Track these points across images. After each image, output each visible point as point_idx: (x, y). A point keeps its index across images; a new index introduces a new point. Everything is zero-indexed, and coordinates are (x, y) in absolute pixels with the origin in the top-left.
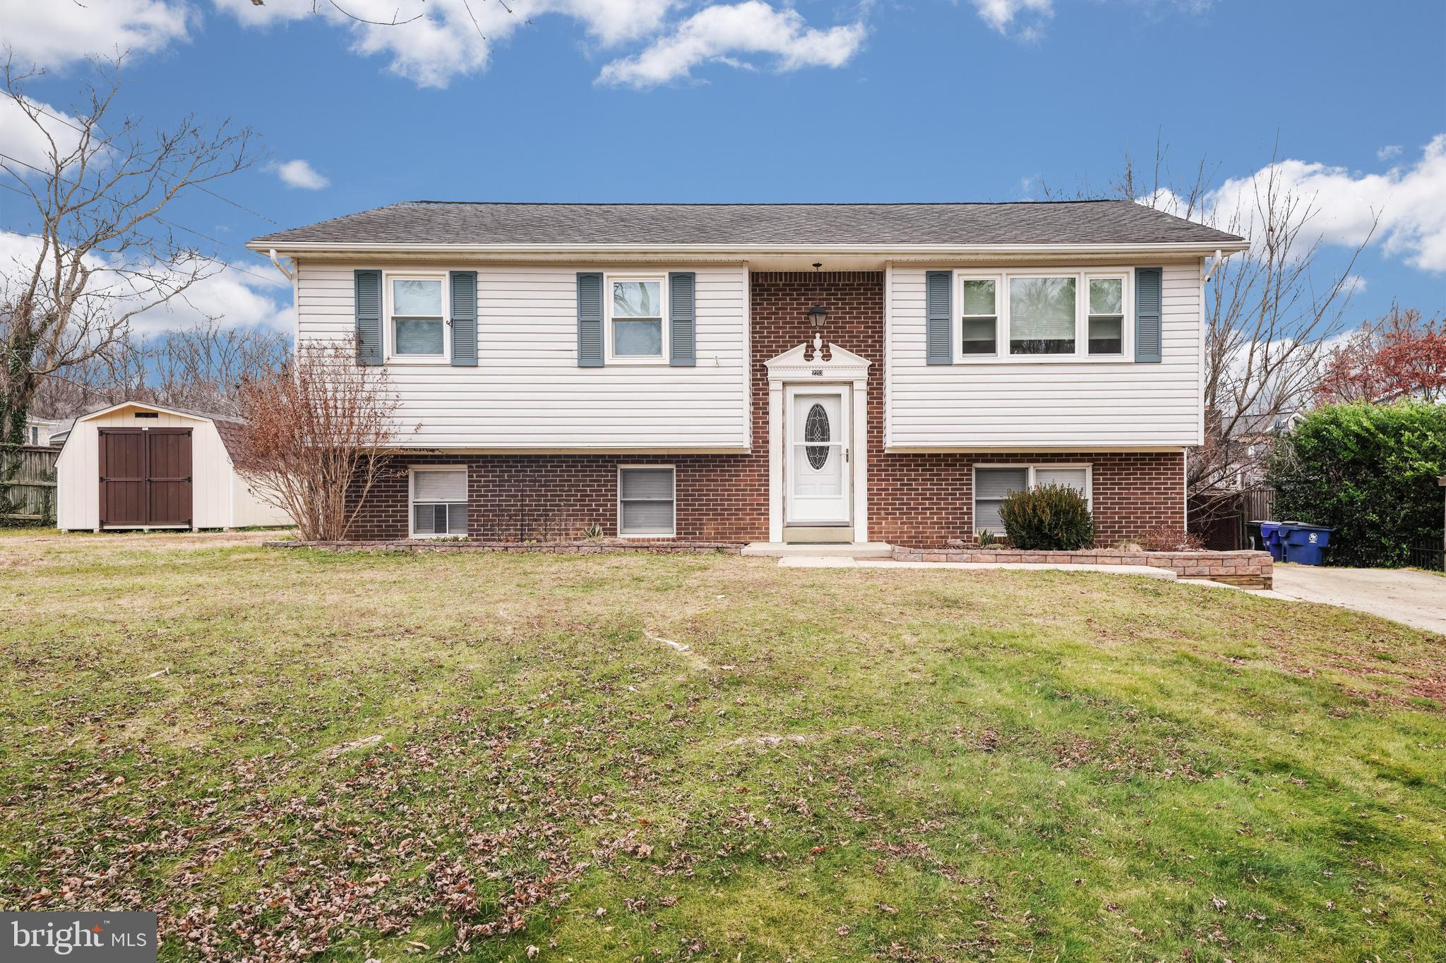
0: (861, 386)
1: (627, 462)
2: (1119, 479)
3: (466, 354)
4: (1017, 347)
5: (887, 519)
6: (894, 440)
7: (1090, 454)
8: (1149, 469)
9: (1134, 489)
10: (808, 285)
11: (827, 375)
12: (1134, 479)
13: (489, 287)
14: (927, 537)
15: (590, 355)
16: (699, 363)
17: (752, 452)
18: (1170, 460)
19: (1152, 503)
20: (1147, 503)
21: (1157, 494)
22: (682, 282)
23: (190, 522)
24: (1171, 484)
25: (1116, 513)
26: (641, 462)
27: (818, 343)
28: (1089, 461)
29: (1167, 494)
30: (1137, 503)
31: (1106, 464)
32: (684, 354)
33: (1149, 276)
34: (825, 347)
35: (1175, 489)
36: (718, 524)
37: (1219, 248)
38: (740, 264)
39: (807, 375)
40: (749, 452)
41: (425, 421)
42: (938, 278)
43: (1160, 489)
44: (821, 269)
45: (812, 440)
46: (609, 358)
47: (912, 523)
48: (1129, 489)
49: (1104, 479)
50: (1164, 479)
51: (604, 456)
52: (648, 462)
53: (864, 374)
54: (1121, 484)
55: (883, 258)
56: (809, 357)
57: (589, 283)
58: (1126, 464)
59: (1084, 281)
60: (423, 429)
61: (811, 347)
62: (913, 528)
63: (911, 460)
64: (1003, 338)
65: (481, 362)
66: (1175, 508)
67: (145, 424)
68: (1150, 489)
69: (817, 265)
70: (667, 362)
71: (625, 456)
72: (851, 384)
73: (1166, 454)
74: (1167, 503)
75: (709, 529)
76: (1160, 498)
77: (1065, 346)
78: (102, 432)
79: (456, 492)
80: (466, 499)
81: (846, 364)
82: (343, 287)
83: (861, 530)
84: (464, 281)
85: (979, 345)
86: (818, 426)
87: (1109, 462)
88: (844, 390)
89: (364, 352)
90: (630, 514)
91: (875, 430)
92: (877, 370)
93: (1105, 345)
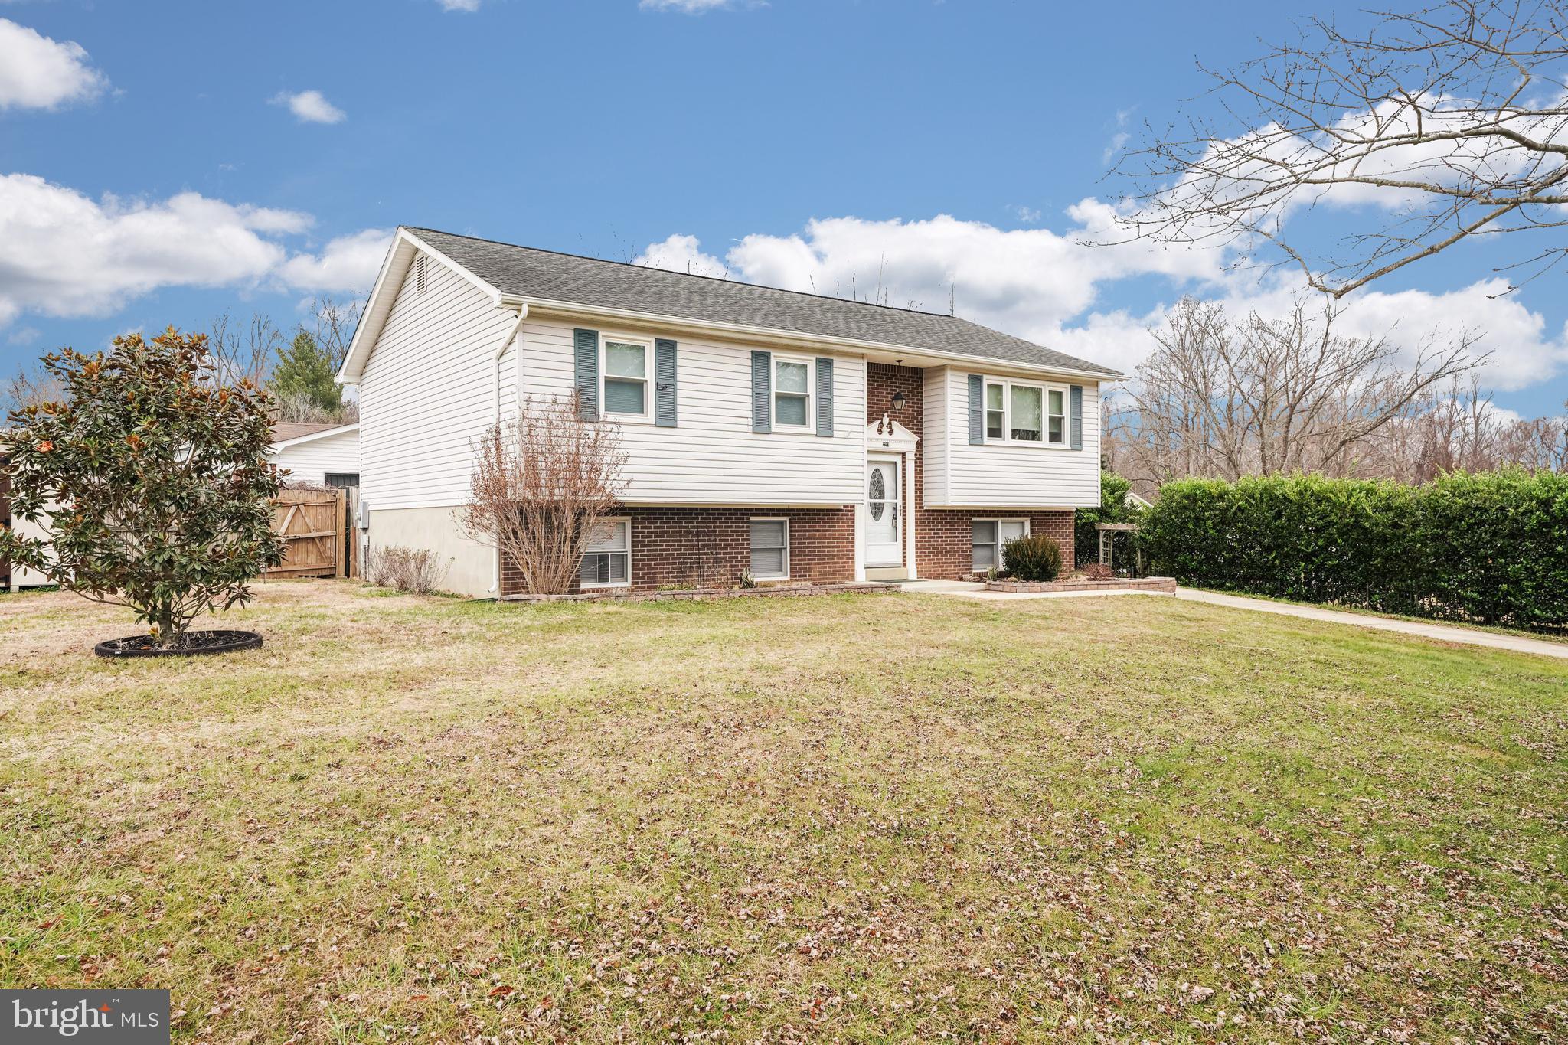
0: (911, 457)
1: (758, 515)
2: (1045, 529)
3: (667, 417)
4: (1016, 434)
6: (932, 502)
7: (1032, 512)
8: (1059, 522)
9: (1052, 536)
11: (893, 447)
13: (687, 355)
14: (948, 574)
15: (761, 425)
16: (836, 434)
18: (1068, 516)
21: (1063, 539)
22: (825, 365)
24: (1069, 532)
26: (768, 515)
27: (886, 420)
28: (1029, 516)
29: (1067, 539)
31: (1039, 519)
32: (826, 427)
35: (1071, 536)
36: (822, 568)
38: (862, 356)
41: (636, 477)
42: (975, 380)
43: (1064, 535)
44: (901, 364)
45: (875, 498)
48: (1050, 536)
49: (1038, 529)
50: (1066, 529)
51: (741, 509)
52: (774, 515)
53: (913, 447)
55: (944, 362)
56: (880, 431)
57: (760, 359)
58: (1048, 518)
59: (1046, 388)
60: (632, 485)
61: (882, 424)
62: (941, 567)
63: (939, 515)
64: (1008, 428)
65: (679, 424)
68: (1059, 536)
69: (899, 361)
70: (814, 432)
71: (757, 510)
72: (904, 454)
73: (1066, 512)
74: (1067, 545)
75: (815, 573)
76: (1064, 542)
77: (1034, 435)
79: (615, 541)
80: (628, 549)
81: (903, 438)
82: (561, 345)
83: (912, 571)
84: (666, 348)
85: (995, 432)
86: (877, 487)
87: (1041, 517)
88: (898, 459)
89: (584, 407)
90: (755, 558)
91: (919, 489)
92: (919, 444)
93: (1056, 437)
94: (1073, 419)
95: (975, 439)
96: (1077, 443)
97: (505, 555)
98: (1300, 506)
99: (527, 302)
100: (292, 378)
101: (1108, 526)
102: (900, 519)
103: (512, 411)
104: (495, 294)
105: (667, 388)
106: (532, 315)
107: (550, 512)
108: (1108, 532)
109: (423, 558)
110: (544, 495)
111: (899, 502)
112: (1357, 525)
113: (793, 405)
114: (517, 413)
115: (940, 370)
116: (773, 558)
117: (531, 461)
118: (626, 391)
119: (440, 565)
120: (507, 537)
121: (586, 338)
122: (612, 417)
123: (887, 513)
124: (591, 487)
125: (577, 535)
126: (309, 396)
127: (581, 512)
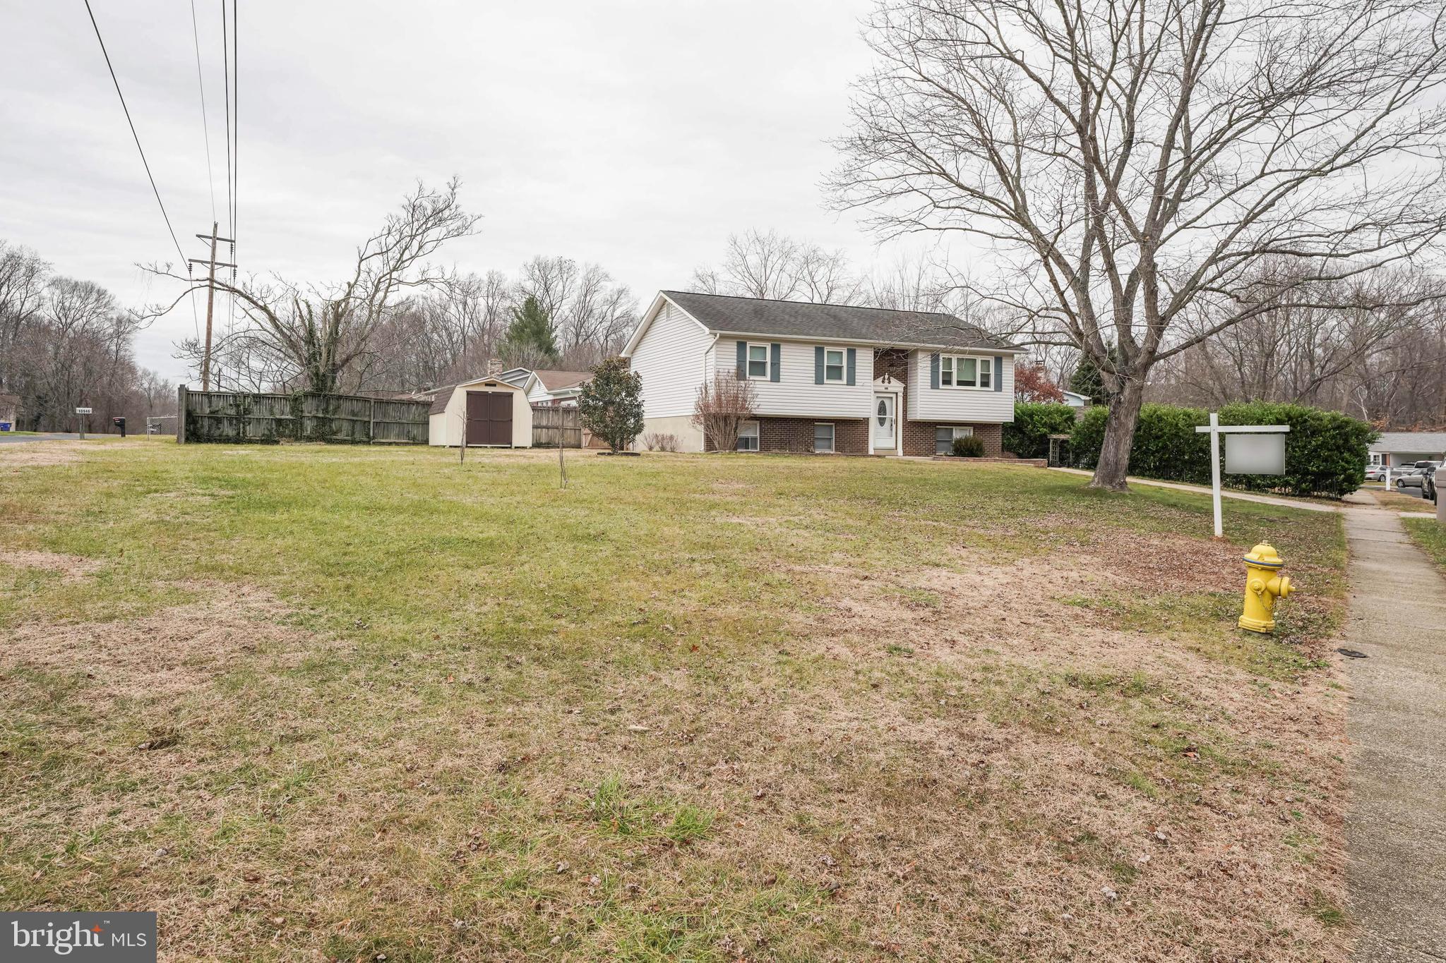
0: (900, 395)
1: (818, 422)
2: (982, 433)
3: (776, 378)
4: (960, 383)
6: (911, 417)
7: (974, 424)
8: (991, 430)
9: (986, 437)
11: (890, 390)
12: (986, 433)
13: (784, 350)
15: (819, 381)
16: (857, 384)
23: (511, 443)
26: (824, 423)
27: (887, 376)
28: (972, 426)
32: (851, 381)
33: (999, 360)
34: (889, 379)
38: (871, 347)
39: (884, 390)
41: (760, 403)
44: (895, 349)
46: (825, 381)
49: (976, 433)
51: (811, 419)
52: (827, 423)
53: (902, 390)
54: (982, 435)
56: (883, 382)
57: (819, 351)
58: (984, 428)
59: (979, 359)
60: (760, 407)
61: (884, 379)
64: (955, 379)
65: (782, 380)
67: (490, 390)
69: (892, 348)
70: (845, 383)
71: (818, 420)
72: (897, 393)
75: (848, 450)
77: (973, 384)
78: (469, 393)
79: (753, 432)
80: (758, 435)
81: (896, 386)
82: (732, 348)
83: (900, 451)
84: (776, 348)
85: (947, 382)
86: (882, 409)
87: (979, 427)
88: (894, 396)
89: (740, 375)
90: (817, 443)
91: (905, 411)
92: (905, 389)
93: (985, 384)
94: (996, 375)
95: (934, 385)
96: (999, 388)
97: (706, 435)
98: (1150, 423)
99: (719, 332)
100: (523, 331)
101: (1055, 436)
102: (894, 426)
103: (711, 376)
104: (707, 330)
105: (776, 365)
106: (722, 337)
107: (726, 418)
108: (1055, 441)
109: (671, 438)
110: (724, 411)
111: (894, 417)
112: (1176, 435)
113: (835, 372)
114: (714, 377)
115: (916, 351)
116: (827, 443)
117: (719, 397)
118: (758, 368)
119: (679, 440)
120: (707, 427)
121: (741, 345)
122: (752, 378)
123: (887, 424)
124: (743, 407)
125: (736, 428)
126: (536, 345)
127: (739, 418)
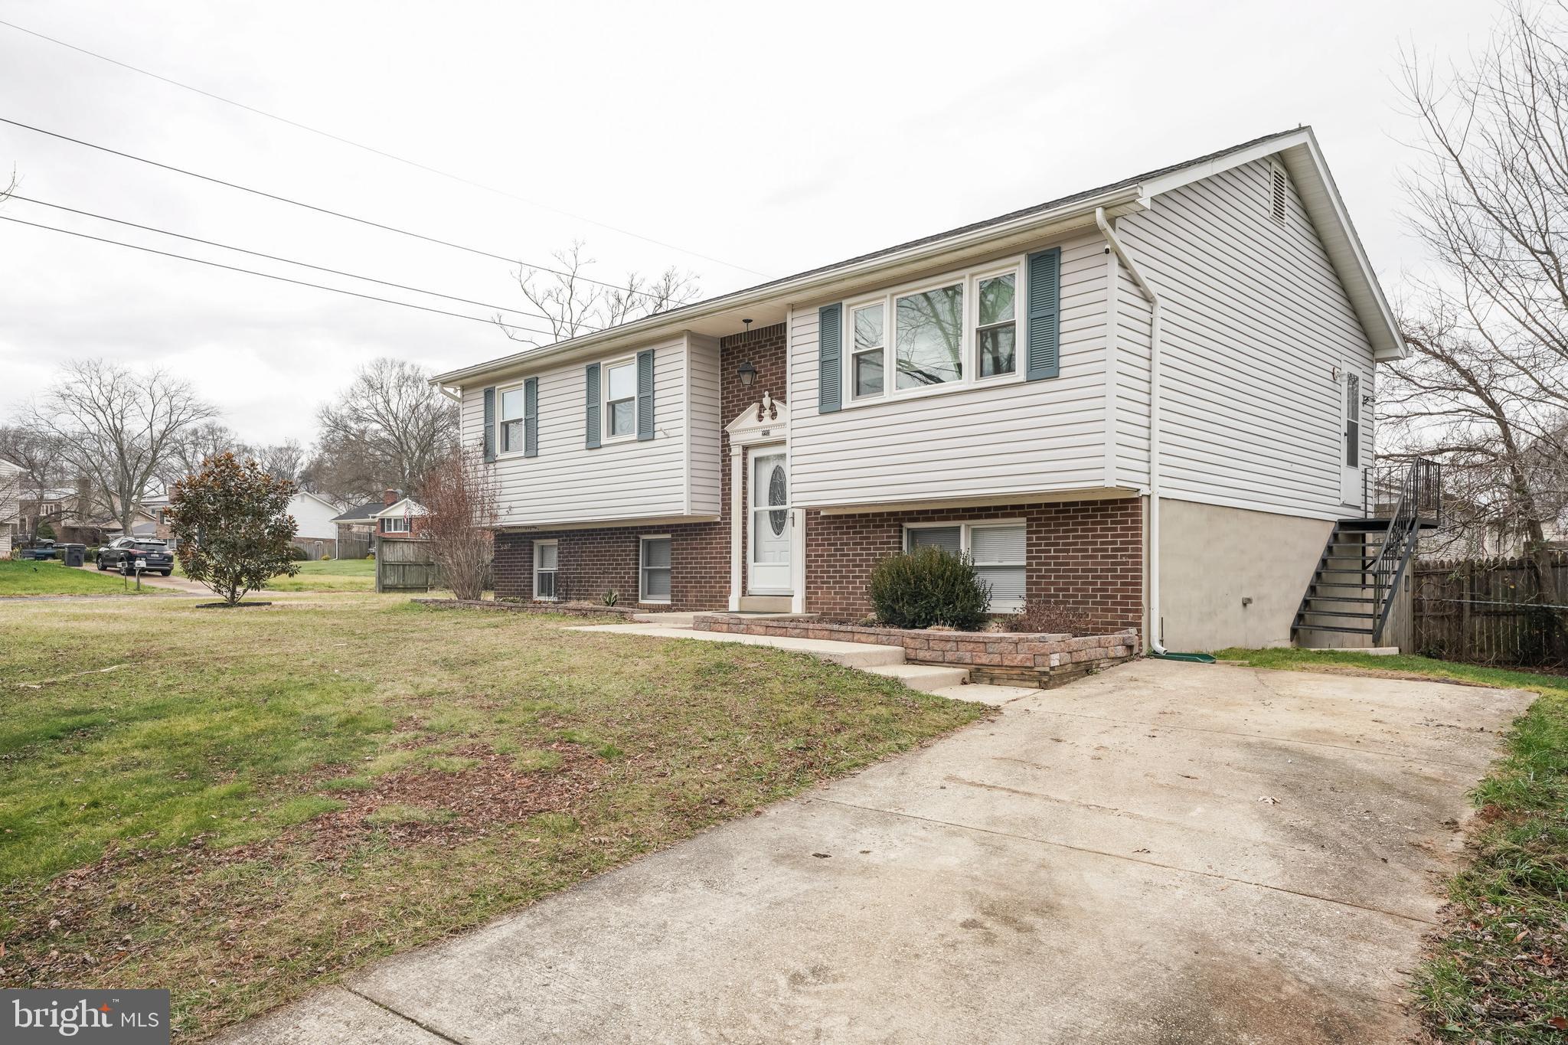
1: (649, 533)
2: (1055, 538)
3: (532, 449)
4: (909, 379)
5: (822, 588)
7: (1021, 507)
8: (1093, 523)
9: (1074, 551)
10: (761, 342)
11: (774, 435)
12: (1074, 537)
14: (857, 610)
15: (592, 441)
16: (658, 435)
17: (722, 519)
18: (1120, 509)
19: (1096, 570)
20: (1090, 570)
21: (1103, 557)
22: (646, 361)
24: (1122, 543)
25: (1052, 583)
26: (651, 533)
27: (766, 402)
28: (1021, 515)
29: (1115, 557)
30: (1077, 571)
31: (1040, 519)
32: (647, 429)
33: (1044, 262)
34: (772, 405)
35: (1126, 550)
36: (698, 592)
37: (1097, 206)
39: (760, 437)
40: (719, 520)
41: (512, 504)
42: (830, 315)
43: (1106, 550)
45: (774, 504)
46: (603, 439)
47: (843, 593)
48: (1068, 551)
49: (1037, 538)
50: (1113, 536)
51: (628, 529)
52: (655, 532)
54: (1058, 544)
56: (760, 418)
57: (593, 374)
58: (1064, 518)
59: (971, 285)
61: (762, 408)
62: (845, 598)
63: (843, 522)
64: (890, 372)
66: (1126, 577)
68: (1094, 550)
69: (751, 322)
70: (635, 436)
73: (1114, 501)
74: (1115, 570)
75: (692, 597)
76: (1106, 564)
80: (557, 568)
82: (479, 404)
84: (533, 387)
89: (487, 453)
95: (829, 401)
96: (1046, 365)
105: (532, 421)
122: (502, 456)
